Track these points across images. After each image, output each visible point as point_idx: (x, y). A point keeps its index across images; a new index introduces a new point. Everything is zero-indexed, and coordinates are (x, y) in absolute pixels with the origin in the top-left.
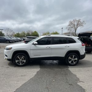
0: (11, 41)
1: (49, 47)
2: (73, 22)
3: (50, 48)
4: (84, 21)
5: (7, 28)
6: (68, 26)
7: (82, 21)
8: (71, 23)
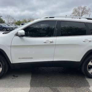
0: (8, 29)
1: (51, 42)
2: (78, 9)
3: (52, 45)
4: (90, 9)
5: (8, 16)
6: (72, 14)
7: (87, 8)
8: (76, 11)
